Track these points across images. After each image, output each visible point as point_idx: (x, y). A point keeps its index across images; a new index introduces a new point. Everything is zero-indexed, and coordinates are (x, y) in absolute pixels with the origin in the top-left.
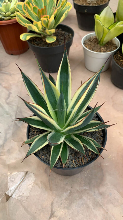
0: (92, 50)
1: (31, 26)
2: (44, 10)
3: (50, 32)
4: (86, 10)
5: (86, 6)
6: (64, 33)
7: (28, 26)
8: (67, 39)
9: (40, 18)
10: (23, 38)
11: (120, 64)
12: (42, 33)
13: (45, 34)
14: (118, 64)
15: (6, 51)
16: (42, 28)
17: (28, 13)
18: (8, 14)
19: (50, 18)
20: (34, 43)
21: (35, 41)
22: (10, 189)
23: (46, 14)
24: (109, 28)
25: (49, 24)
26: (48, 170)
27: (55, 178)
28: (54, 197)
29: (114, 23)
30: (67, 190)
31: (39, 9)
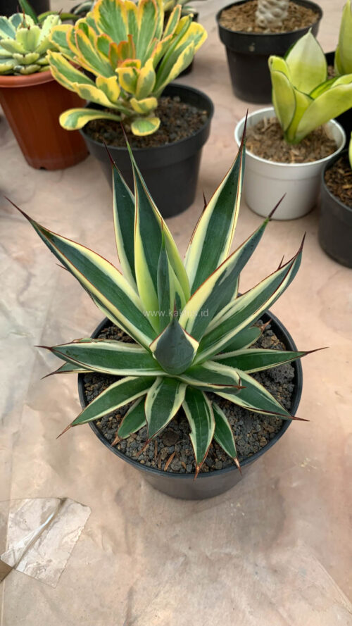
0: (262, 155)
1: (89, 89)
2: (127, 45)
3: (141, 106)
4: (253, 44)
5: (254, 33)
6: (185, 109)
7: (80, 88)
8: (192, 126)
9: (116, 67)
10: (68, 122)
11: (342, 195)
12: (122, 108)
13: (130, 111)
14: (337, 195)
15: (27, 160)
16: (122, 95)
17: (83, 53)
18: (32, 58)
19: (143, 65)
20: (101, 138)
21: (102, 131)
22: (13, 547)
23: (132, 57)
24: (313, 96)
25: (140, 84)
26: (126, 496)
27: (142, 518)
28: (138, 576)
29: (327, 80)
30: (177, 554)
31: (113, 44)
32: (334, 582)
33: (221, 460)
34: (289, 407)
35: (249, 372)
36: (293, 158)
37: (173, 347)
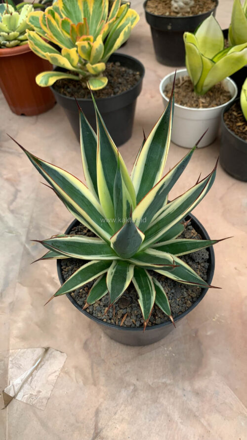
0: (180, 103)
1: (57, 57)
2: (83, 25)
3: (94, 69)
4: (170, 24)
5: (170, 17)
6: (124, 71)
7: (50, 57)
8: (130, 83)
9: (76, 41)
10: (42, 81)
11: (236, 130)
12: (80, 70)
13: (86, 72)
14: (233, 130)
15: (11, 109)
16: (80, 61)
17: (52, 32)
18: (14, 36)
19: (95, 40)
20: (65, 92)
21: (66, 87)
22: (13, 383)
23: (87, 34)
24: (214, 60)
25: (93, 53)
26: (91, 345)
27: (103, 360)
28: (101, 400)
29: (224, 49)
30: (128, 385)
31: (73, 24)
32: (238, 400)
33: (160, 317)
34: (206, 279)
35: (177, 255)
36: (201, 105)
37: (128, 239)
